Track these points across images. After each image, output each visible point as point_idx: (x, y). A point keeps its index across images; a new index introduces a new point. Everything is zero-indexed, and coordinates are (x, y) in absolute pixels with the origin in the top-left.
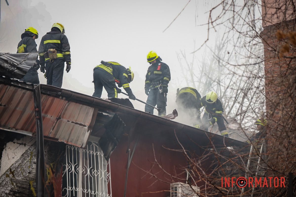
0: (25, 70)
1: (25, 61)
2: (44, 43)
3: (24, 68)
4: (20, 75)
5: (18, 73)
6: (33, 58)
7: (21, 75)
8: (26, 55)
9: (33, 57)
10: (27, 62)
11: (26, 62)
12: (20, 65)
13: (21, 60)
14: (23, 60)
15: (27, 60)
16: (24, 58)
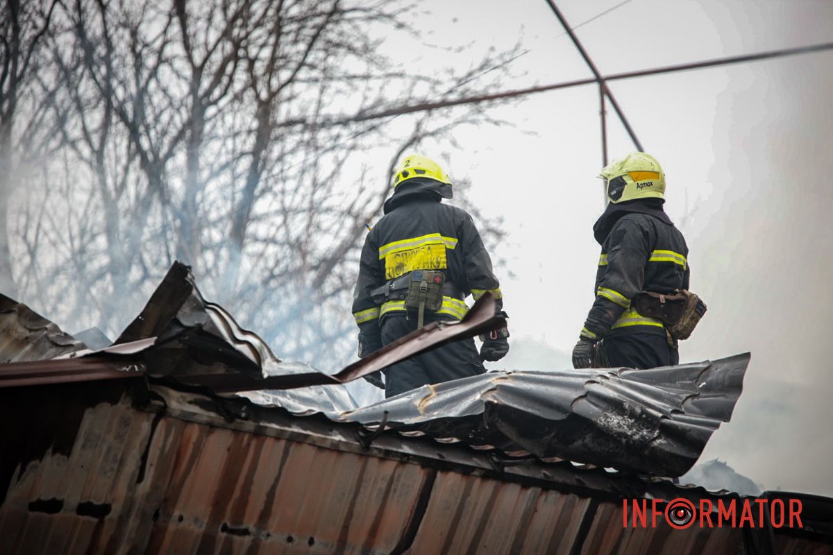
0: (694, 434)
1: (696, 400)
2: (653, 259)
3: (690, 430)
4: (677, 456)
5: (668, 449)
6: (726, 383)
7: (683, 458)
8: (698, 373)
9: (727, 376)
10: (701, 402)
11: (700, 399)
12: (674, 415)
13: (677, 397)
14: (684, 396)
15: (701, 394)
16: (690, 384)
